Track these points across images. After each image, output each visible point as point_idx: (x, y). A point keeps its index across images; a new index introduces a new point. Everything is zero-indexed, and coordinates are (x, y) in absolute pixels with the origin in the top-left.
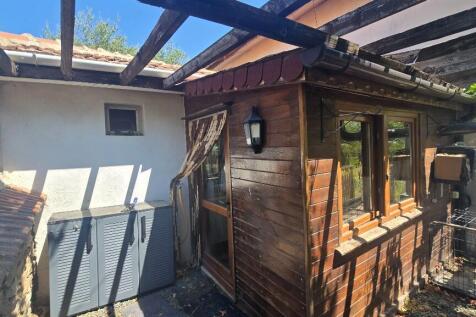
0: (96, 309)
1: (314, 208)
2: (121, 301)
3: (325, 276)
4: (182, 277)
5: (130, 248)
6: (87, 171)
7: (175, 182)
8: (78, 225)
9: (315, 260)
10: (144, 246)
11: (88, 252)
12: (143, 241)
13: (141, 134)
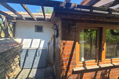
0: (29, 69)
1: (64, 55)
2: (34, 68)
3: (68, 76)
4: (48, 66)
5: (36, 57)
6: (31, 40)
7: (49, 44)
8: (26, 51)
9: (64, 70)
10: (39, 57)
11: (28, 56)
12: (39, 56)
13: (43, 32)
